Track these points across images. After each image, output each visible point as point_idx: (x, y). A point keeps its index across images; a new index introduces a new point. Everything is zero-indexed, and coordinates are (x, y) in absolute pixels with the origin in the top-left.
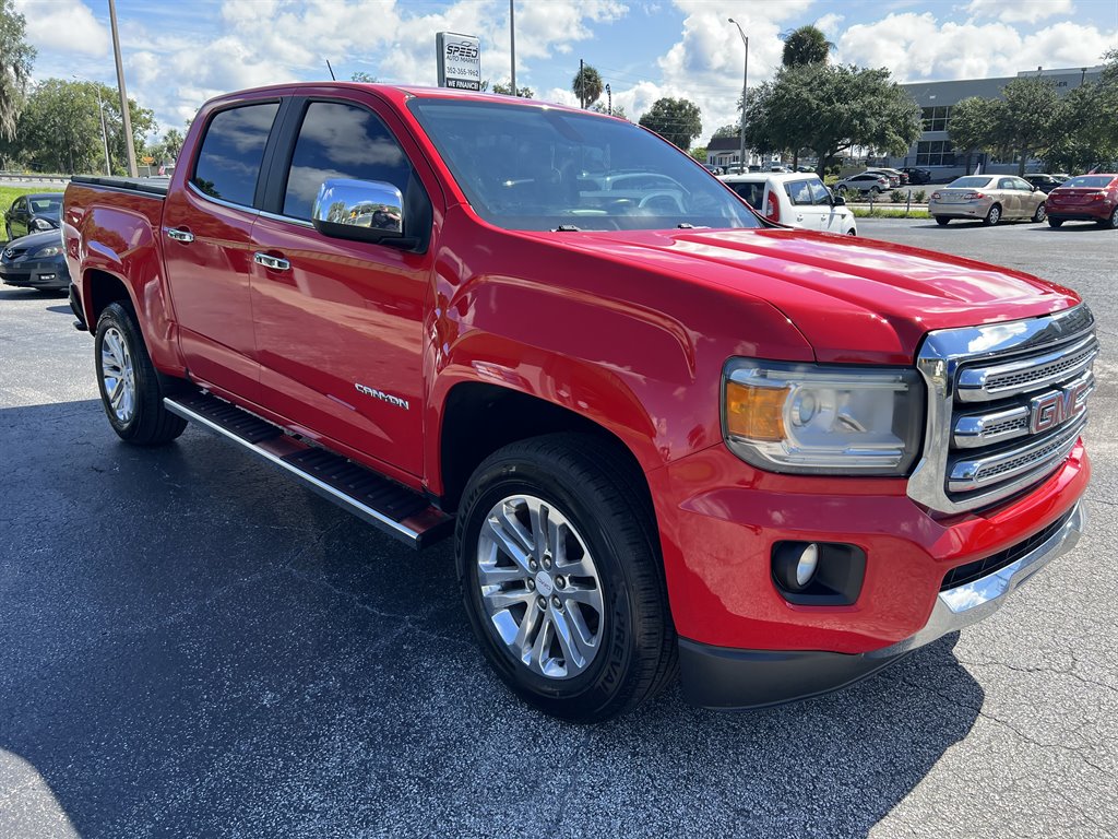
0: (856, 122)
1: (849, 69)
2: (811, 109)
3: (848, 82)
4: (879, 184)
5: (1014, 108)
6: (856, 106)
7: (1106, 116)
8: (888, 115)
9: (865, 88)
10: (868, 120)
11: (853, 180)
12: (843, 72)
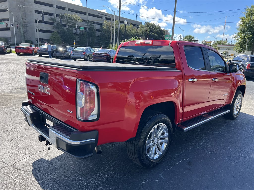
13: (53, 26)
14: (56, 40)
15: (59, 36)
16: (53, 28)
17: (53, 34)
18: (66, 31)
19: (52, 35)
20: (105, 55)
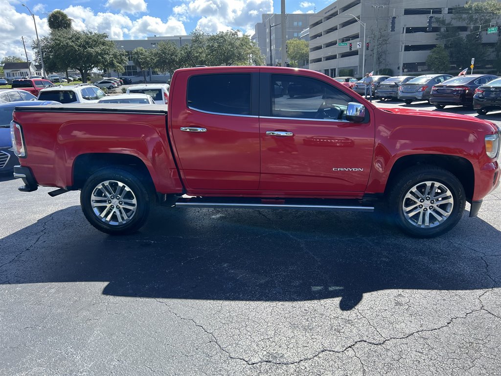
0: (99, 57)
1: (88, 33)
2: (76, 50)
3: (90, 39)
4: (112, 85)
5: (164, 53)
6: (98, 49)
7: (196, 57)
8: (113, 55)
9: (99, 42)
10: (105, 56)
11: (100, 83)
12: (86, 34)
13: (437, 35)
14: (437, 63)
15: (446, 53)
16: (436, 39)
17: (434, 52)
18: (465, 40)
19: (431, 54)
20: (457, 89)
